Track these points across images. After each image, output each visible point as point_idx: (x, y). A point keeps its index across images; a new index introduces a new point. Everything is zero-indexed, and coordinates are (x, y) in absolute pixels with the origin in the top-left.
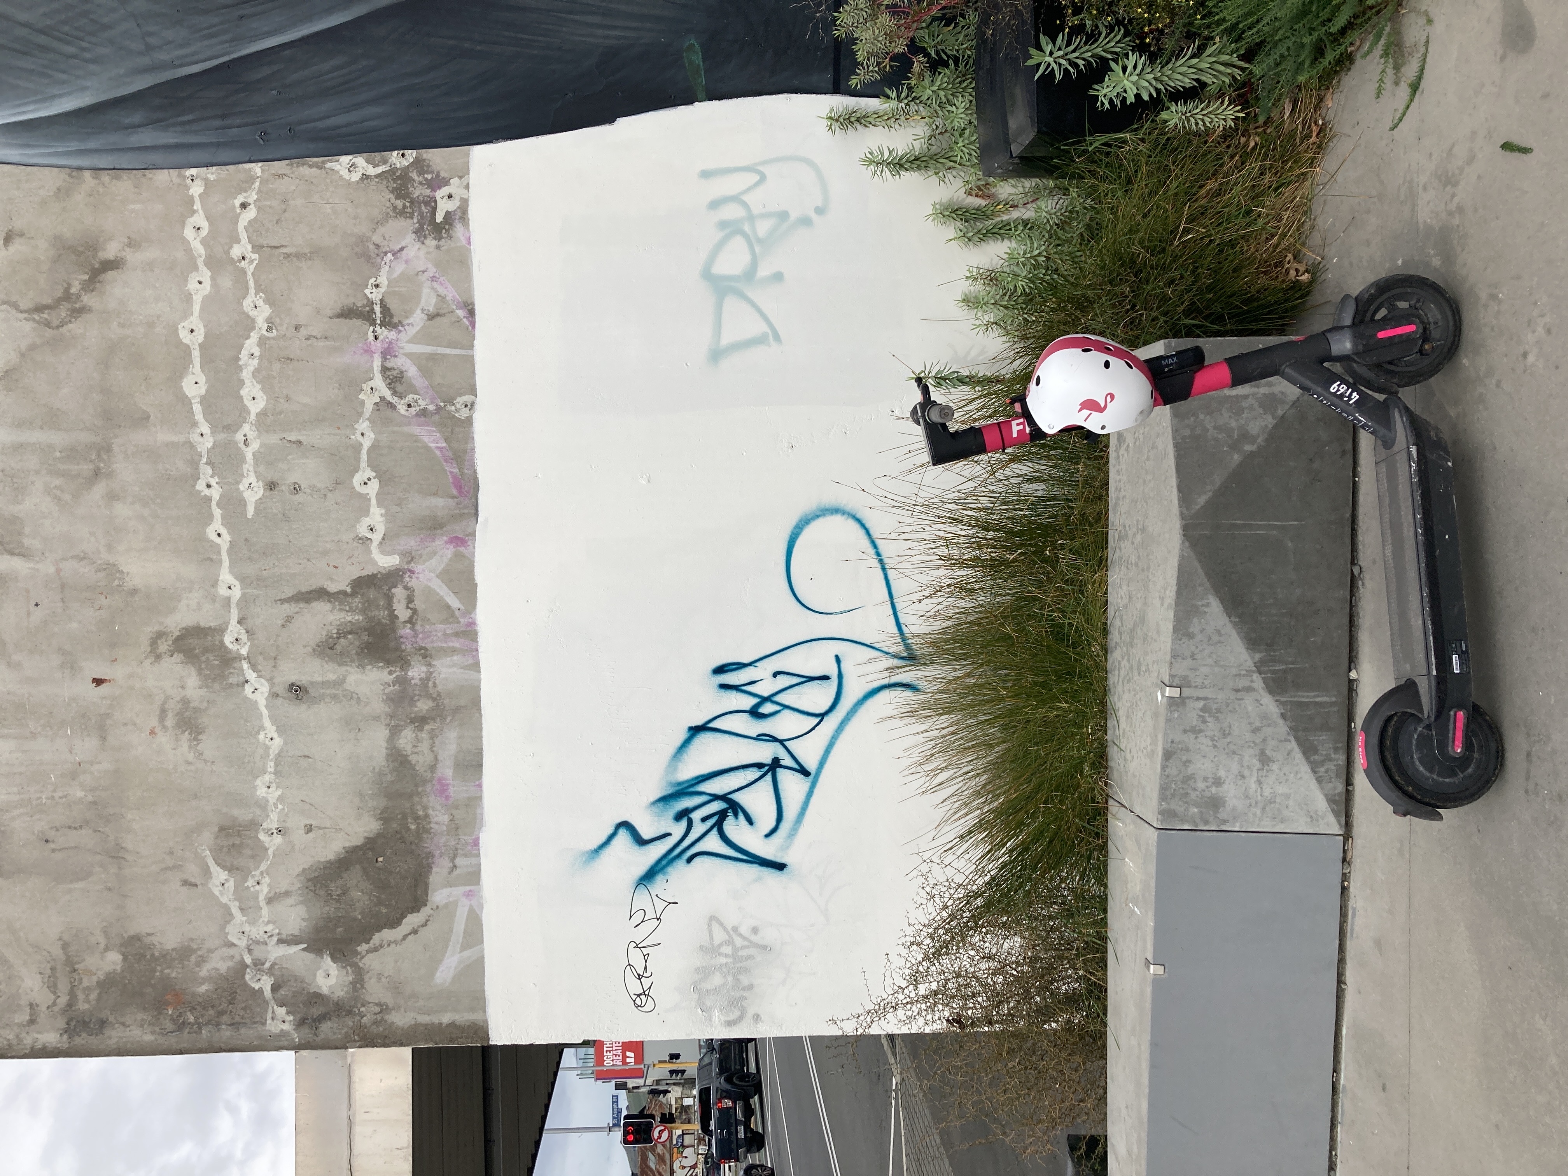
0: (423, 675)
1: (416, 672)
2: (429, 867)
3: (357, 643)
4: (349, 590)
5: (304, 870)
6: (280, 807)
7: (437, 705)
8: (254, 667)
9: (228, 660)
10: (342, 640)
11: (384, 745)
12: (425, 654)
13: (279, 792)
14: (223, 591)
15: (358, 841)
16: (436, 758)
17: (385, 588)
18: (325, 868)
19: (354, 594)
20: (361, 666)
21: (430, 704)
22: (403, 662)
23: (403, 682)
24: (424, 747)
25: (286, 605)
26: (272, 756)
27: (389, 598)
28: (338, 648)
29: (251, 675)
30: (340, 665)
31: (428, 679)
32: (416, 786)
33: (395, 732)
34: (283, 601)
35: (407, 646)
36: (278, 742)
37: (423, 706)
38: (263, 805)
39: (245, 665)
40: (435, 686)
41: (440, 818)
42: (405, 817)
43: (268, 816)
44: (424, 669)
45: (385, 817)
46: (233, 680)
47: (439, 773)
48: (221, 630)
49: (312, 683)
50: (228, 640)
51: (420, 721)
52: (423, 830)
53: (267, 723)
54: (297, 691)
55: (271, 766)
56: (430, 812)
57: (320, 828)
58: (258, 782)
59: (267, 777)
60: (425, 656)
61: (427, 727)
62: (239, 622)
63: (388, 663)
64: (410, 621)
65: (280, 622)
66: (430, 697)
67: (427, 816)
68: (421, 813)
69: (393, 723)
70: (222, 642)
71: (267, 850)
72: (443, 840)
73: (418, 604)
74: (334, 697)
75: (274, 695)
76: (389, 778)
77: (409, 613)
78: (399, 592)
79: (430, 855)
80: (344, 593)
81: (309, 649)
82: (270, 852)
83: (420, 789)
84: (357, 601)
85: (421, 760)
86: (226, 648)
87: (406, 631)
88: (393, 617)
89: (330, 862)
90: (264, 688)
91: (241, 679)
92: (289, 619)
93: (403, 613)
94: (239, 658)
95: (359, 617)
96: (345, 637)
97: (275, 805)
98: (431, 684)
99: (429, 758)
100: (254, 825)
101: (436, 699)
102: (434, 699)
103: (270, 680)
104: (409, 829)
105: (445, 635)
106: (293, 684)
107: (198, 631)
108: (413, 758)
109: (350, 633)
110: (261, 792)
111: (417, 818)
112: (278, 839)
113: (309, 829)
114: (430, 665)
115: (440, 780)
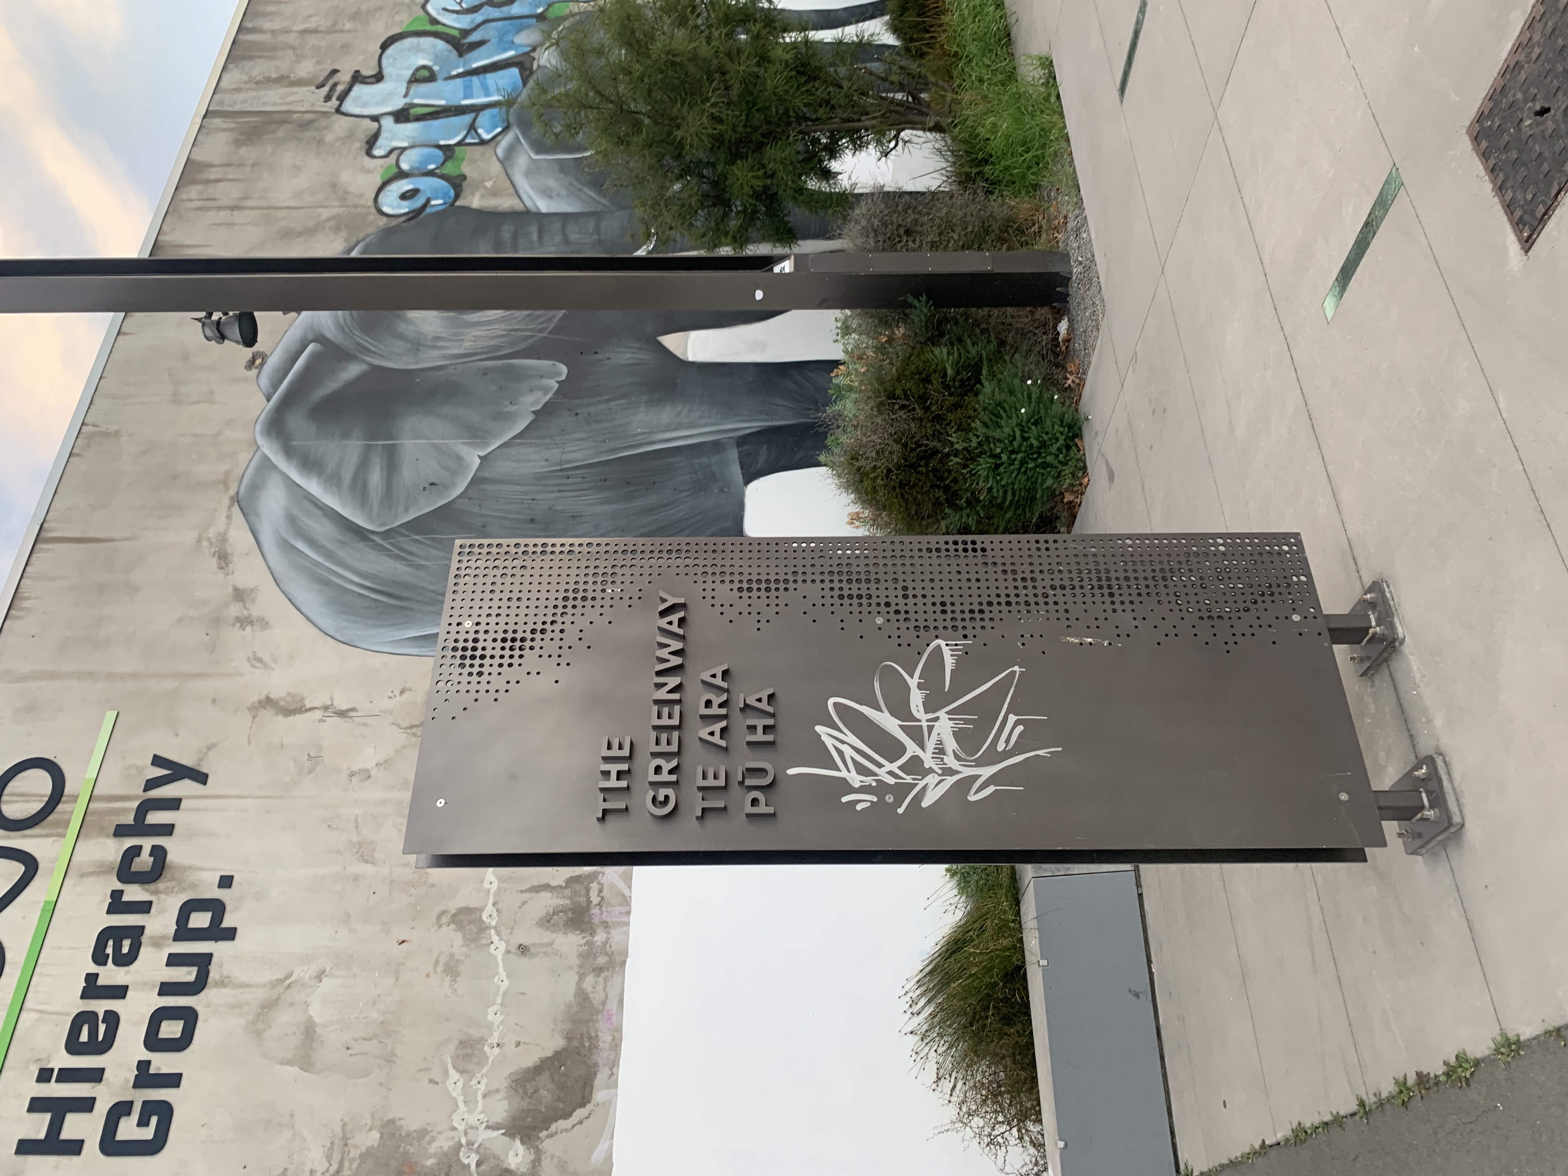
0: (604, 940)
1: (600, 937)
2: (595, 1074)
3: (565, 918)
4: (564, 884)
5: (510, 1074)
6: (501, 1028)
7: (611, 960)
8: (498, 933)
9: (483, 928)
10: (555, 917)
11: (574, 986)
12: (606, 925)
13: (502, 1018)
14: (486, 885)
15: (549, 1053)
16: (607, 995)
17: (586, 884)
18: (525, 1072)
19: (566, 887)
20: (565, 933)
21: (607, 959)
22: (593, 933)
23: (590, 944)
24: (600, 988)
25: (524, 894)
26: (501, 993)
27: (588, 890)
28: (552, 922)
29: (495, 938)
30: (552, 932)
31: (606, 942)
32: (592, 1015)
33: (582, 977)
34: (522, 892)
35: (596, 920)
36: (506, 982)
37: (602, 960)
38: (490, 1026)
39: (493, 932)
40: (610, 947)
41: (605, 1038)
42: (582, 1037)
43: (492, 1034)
44: (605, 935)
45: (569, 1038)
46: (484, 942)
47: (608, 1007)
48: (482, 910)
49: (534, 945)
50: (485, 916)
51: (599, 970)
52: (594, 1047)
53: (501, 970)
54: (523, 949)
55: (499, 1000)
56: (600, 1034)
57: (525, 1043)
58: (489, 1010)
59: (496, 1007)
60: (606, 927)
61: (603, 975)
62: (493, 905)
63: (582, 931)
64: (599, 904)
65: (519, 905)
66: (607, 954)
67: (597, 1036)
68: (593, 1034)
69: (581, 971)
70: (481, 917)
71: (488, 1058)
72: (606, 1054)
73: (605, 893)
74: (546, 954)
75: (508, 952)
76: (575, 1009)
77: (599, 899)
78: (594, 887)
79: (596, 1065)
80: (560, 887)
81: (534, 922)
82: (490, 1060)
83: (594, 1017)
84: (568, 892)
85: (596, 997)
86: (483, 921)
87: (595, 911)
88: (589, 901)
89: (529, 1069)
90: (503, 947)
91: (489, 941)
92: (525, 903)
93: (595, 899)
94: (489, 927)
95: (568, 902)
96: (558, 915)
97: (498, 1027)
98: (608, 946)
99: (602, 995)
100: (482, 1040)
101: (611, 955)
102: (609, 956)
103: (508, 943)
104: (584, 1046)
105: (620, 913)
106: (521, 945)
107: (468, 910)
108: (592, 996)
109: (561, 912)
110: (491, 1017)
111: (590, 1038)
112: (497, 1050)
113: (518, 1044)
114: (608, 933)
115: (608, 1011)
